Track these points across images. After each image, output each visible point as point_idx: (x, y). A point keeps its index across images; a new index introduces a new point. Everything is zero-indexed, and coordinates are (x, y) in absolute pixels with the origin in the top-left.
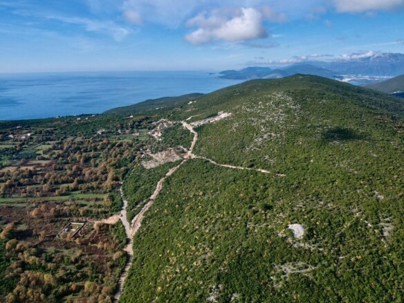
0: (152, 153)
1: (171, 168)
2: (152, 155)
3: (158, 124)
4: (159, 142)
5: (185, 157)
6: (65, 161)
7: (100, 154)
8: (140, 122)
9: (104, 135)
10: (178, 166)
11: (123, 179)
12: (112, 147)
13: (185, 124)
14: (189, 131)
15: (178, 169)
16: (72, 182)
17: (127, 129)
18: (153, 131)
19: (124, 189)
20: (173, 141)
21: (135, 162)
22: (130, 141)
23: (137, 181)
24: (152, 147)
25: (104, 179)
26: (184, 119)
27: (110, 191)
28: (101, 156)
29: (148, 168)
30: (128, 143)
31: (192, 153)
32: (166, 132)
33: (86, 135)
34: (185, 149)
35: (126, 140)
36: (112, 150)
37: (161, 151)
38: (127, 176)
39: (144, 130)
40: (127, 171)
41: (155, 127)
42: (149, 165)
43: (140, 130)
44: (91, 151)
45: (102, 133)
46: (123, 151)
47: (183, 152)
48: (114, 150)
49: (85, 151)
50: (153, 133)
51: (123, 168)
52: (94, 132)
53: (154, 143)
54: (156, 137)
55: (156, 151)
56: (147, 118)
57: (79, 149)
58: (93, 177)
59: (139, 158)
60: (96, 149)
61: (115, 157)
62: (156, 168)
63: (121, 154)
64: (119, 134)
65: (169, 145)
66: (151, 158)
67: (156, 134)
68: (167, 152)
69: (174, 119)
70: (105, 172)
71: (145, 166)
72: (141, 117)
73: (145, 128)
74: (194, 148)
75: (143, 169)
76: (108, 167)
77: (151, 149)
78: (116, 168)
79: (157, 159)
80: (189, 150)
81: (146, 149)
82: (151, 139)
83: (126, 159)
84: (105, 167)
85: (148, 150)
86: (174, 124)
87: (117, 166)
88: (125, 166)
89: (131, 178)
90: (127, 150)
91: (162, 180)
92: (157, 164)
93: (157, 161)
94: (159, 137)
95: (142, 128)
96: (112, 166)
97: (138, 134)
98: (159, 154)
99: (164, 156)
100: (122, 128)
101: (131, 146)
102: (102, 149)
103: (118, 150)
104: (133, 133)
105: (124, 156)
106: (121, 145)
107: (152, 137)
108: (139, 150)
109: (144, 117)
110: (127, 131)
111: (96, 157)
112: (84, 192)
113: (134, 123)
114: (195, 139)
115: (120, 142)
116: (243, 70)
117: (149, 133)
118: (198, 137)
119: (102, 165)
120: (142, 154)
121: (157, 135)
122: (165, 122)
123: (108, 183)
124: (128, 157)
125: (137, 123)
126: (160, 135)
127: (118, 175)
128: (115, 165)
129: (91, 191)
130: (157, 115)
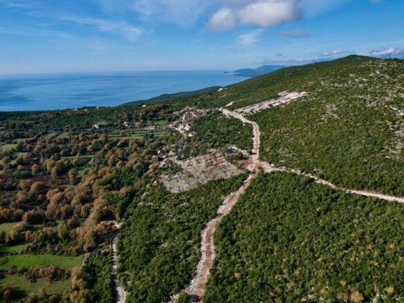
0: (180, 159)
1: (225, 193)
2: (179, 163)
3: (182, 114)
4: (189, 140)
5: (250, 168)
6: (26, 172)
7: (89, 159)
8: (156, 112)
9: (102, 129)
10: (242, 190)
11: (121, 216)
12: (110, 148)
13: (226, 112)
14: (238, 120)
15: (244, 198)
16: (19, 219)
17: (137, 120)
18: (175, 123)
19: (121, 248)
20: (215, 136)
21: (147, 177)
22: (141, 139)
23: (151, 226)
24: (177, 148)
25: (83, 213)
26: (223, 105)
27: (90, 250)
28: (90, 163)
29: (175, 191)
30: (136, 141)
31: (261, 159)
32: (197, 124)
33: (76, 130)
34: (245, 153)
35: (135, 137)
36: (110, 152)
37: (195, 155)
38: (130, 210)
39: (161, 122)
40: (132, 195)
41: (177, 117)
42: (176, 185)
43: (156, 123)
44: (75, 154)
45: (100, 126)
46: (128, 155)
47: (241, 157)
48: (114, 152)
49: (66, 154)
50: (177, 126)
51: (123, 191)
52: (89, 125)
53: (181, 141)
54: (182, 132)
55: (186, 155)
56: (165, 107)
57: (58, 150)
58: (63, 209)
59: (155, 169)
60: (84, 152)
61: (114, 165)
62: (192, 193)
63: (124, 159)
64: (124, 128)
65: (209, 145)
66: (179, 169)
67: (181, 126)
68: (208, 156)
69: (205, 106)
70: (87, 199)
71: (168, 185)
72: (156, 106)
73: (164, 119)
74: (262, 149)
75: (164, 194)
76: (95, 187)
77: (176, 151)
78: (110, 189)
79: (191, 170)
80: (251, 153)
81: (168, 151)
82: (174, 134)
83: (131, 170)
84: (90, 186)
85: (171, 153)
86: (208, 113)
87: (113, 185)
88: (130, 184)
89: (140, 215)
90: (135, 153)
91: (212, 225)
92: (194, 183)
93: (191, 176)
94: (188, 132)
95: (158, 120)
96: (105, 184)
97: (152, 128)
98: (193, 160)
99: (203, 164)
100: (130, 119)
101: (142, 145)
102: (95, 150)
103: (119, 152)
104: (145, 126)
105: (128, 164)
106: (125, 144)
107: (176, 131)
108: (156, 154)
109: (160, 105)
110: (137, 124)
111: (80, 165)
112: (34, 250)
113: (147, 112)
114: (257, 133)
115: (124, 139)
116: (258, 69)
117: (170, 125)
118: (261, 129)
119: (86, 183)
120: (161, 159)
121: (183, 128)
122: (192, 110)
123: (88, 228)
124: (135, 167)
125: (151, 113)
126: (187, 128)
127: (111, 207)
128: (109, 182)
129: (48, 247)
130: (178, 104)
